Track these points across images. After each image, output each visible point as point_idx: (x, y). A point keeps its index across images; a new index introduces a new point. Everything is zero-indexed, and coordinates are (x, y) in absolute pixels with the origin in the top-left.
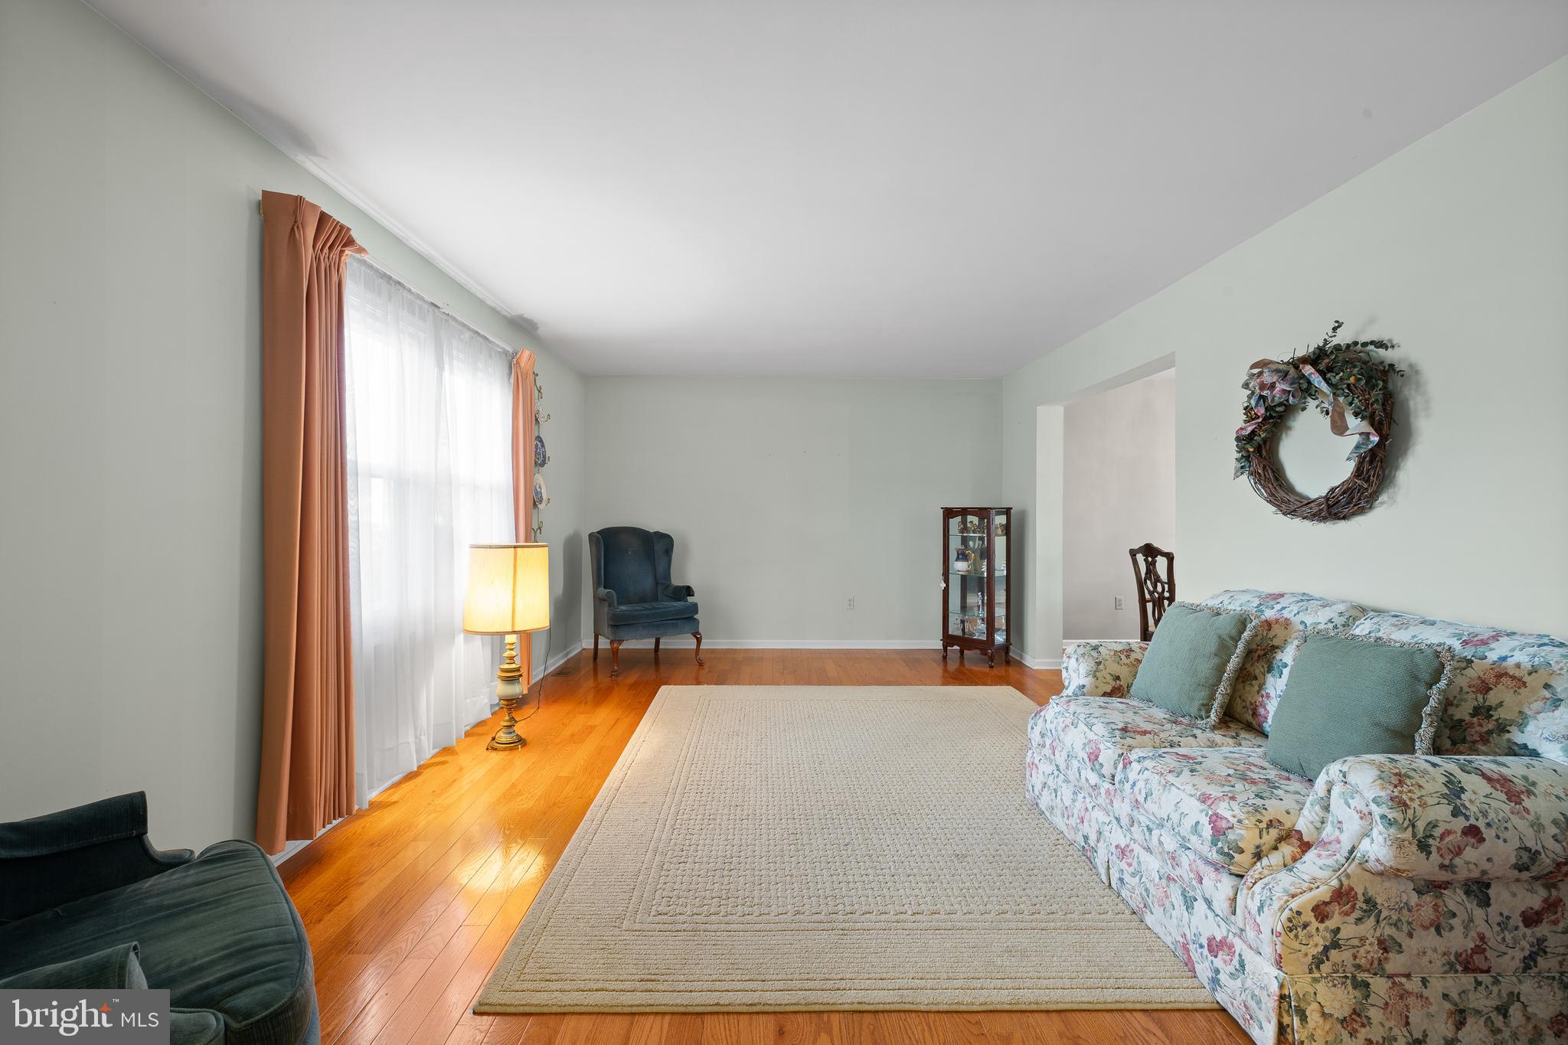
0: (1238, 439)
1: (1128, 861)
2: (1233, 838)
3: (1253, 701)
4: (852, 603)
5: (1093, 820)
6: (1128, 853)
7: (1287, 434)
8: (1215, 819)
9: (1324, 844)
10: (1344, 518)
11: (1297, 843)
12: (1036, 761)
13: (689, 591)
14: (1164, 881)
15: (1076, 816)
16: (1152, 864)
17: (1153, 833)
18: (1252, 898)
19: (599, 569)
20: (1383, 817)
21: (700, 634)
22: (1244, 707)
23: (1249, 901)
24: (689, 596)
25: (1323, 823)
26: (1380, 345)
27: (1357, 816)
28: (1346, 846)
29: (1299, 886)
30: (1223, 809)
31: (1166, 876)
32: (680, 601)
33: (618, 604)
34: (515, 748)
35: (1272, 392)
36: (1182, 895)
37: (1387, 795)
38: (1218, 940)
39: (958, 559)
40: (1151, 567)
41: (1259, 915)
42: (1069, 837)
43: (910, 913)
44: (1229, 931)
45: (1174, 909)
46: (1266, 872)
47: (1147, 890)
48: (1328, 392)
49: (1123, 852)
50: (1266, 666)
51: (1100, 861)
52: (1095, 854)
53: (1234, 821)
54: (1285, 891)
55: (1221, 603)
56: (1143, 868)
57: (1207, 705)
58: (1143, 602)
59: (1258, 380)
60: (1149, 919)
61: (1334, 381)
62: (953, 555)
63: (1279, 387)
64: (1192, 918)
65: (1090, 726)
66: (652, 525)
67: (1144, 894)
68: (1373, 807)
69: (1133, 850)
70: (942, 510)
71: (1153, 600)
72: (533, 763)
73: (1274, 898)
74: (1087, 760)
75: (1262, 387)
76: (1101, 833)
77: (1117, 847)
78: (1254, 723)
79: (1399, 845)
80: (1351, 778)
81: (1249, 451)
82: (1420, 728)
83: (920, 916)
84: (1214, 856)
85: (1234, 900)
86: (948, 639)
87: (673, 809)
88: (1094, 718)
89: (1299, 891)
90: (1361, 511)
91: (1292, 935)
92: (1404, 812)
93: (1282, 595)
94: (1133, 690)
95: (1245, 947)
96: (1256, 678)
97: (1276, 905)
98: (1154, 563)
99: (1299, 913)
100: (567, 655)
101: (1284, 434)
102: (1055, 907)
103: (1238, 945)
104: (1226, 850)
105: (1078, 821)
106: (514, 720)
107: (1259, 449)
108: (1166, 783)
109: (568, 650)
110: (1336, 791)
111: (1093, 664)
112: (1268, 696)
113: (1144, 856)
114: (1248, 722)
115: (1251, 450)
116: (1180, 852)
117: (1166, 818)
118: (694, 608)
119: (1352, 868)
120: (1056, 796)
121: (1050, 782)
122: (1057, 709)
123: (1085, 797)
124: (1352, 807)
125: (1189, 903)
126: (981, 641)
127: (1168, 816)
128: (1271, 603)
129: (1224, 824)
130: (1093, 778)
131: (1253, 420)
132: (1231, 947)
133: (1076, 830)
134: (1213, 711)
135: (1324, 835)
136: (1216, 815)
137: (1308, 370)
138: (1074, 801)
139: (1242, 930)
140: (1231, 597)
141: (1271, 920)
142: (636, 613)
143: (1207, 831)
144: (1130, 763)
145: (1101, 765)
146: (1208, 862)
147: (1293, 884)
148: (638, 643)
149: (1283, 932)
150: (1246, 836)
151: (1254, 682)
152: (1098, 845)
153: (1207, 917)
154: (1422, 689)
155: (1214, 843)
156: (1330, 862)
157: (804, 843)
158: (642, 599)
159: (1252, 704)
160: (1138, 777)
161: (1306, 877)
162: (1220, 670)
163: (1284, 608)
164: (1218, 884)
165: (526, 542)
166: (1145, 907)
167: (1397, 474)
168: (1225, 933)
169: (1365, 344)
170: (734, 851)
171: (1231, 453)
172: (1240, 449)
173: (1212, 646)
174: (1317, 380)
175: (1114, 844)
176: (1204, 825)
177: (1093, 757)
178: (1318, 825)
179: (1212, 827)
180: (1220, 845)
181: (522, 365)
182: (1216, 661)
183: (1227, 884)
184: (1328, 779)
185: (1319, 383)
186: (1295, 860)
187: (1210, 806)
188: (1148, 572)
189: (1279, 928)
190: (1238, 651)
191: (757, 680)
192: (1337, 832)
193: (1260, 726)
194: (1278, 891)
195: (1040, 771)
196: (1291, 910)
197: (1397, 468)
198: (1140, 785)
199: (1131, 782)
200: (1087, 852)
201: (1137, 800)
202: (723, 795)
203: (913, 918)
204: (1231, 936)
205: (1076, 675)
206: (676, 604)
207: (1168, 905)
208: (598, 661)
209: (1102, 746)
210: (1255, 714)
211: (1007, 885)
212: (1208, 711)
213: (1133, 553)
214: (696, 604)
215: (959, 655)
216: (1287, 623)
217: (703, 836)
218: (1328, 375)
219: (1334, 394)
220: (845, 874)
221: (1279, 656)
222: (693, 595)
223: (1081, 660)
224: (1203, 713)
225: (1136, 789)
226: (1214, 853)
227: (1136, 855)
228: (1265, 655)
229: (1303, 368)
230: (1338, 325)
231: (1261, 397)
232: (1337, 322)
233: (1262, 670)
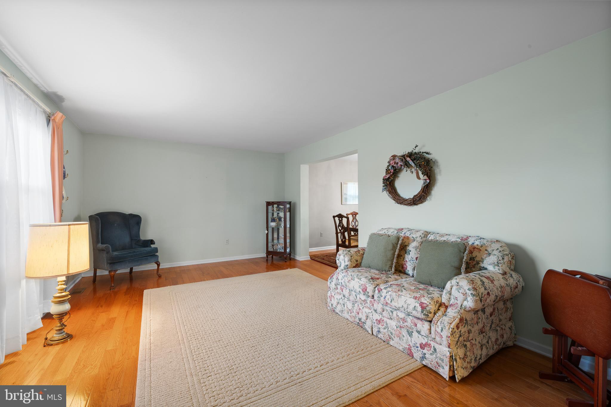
0: (383, 179)
1: (382, 324)
2: (428, 309)
3: (402, 263)
4: (228, 241)
5: (364, 312)
6: (381, 322)
7: (397, 179)
8: (421, 304)
9: (451, 305)
10: (416, 205)
11: (444, 307)
12: (333, 295)
13: (152, 242)
14: (399, 329)
15: (355, 312)
16: (393, 324)
17: (394, 313)
18: (438, 327)
19: (98, 234)
20: (471, 294)
21: (159, 262)
22: (399, 266)
23: (437, 329)
24: (152, 244)
25: (449, 299)
26: (427, 153)
27: (462, 295)
28: (460, 305)
29: (451, 320)
30: (423, 300)
31: (399, 326)
32: (147, 247)
33: (112, 251)
34: (66, 341)
35: (397, 165)
36: (407, 331)
37: (472, 287)
38: (424, 344)
39: (272, 221)
40: (341, 222)
41: (442, 332)
42: (351, 320)
43: (319, 366)
44: (428, 340)
45: (404, 337)
46: (439, 318)
47: (391, 333)
48: (414, 166)
49: (379, 322)
50: (404, 252)
51: (368, 326)
52: (365, 324)
53: (428, 303)
54: (448, 323)
55: (385, 232)
56: (389, 325)
57: (391, 266)
58: (337, 233)
59: (394, 161)
60: (391, 343)
61: (416, 163)
62: (270, 220)
63: (400, 163)
64: (412, 339)
65: (360, 279)
66: (128, 210)
67: (390, 334)
68: (468, 292)
69: (384, 320)
70: (266, 203)
71: (341, 232)
72: (85, 347)
73: (445, 326)
74: (362, 292)
75: (395, 163)
76: (368, 316)
77: (376, 320)
78: (402, 270)
79: (476, 301)
80: (460, 284)
81: (387, 183)
82: (462, 266)
83: (323, 366)
84: (423, 317)
85: (430, 329)
86: (268, 253)
87: (188, 351)
88: (360, 276)
89: (451, 322)
90: (422, 203)
91: (452, 336)
92: (476, 291)
93: (403, 229)
94: (362, 264)
95: (435, 344)
96: (402, 256)
97: (447, 328)
98: (342, 220)
99: (453, 329)
100: (74, 282)
101: (396, 179)
102: (362, 347)
103: (432, 344)
104: (426, 314)
105: (356, 314)
106: (64, 325)
107: (390, 183)
108: (399, 295)
109: (75, 279)
110: (454, 288)
111: (350, 257)
112: (406, 261)
113: (389, 321)
114: (400, 270)
115: (388, 183)
116: (406, 317)
117: (401, 307)
118: (156, 250)
119: (462, 311)
120: (344, 306)
121: (341, 301)
122: (343, 275)
123: (358, 305)
124: (460, 292)
125: (410, 334)
126: (282, 252)
127: (402, 306)
128: (401, 232)
129: (425, 305)
130: (363, 298)
131: (390, 173)
132: (430, 345)
133: (355, 317)
134: (393, 268)
135: (451, 302)
136: (422, 303)
137: (408, 159)
138: (353, 307)
139: (434, 338)
140: (387, 230)
141: (446, 333)
142: (125, 255)
143: (419, 309)
144: (382, 290)
145: (368, 292)
146: (418, 318)
147: (449, 320)
148: (123, 270)
149: (450, 336)
150: (432, 308)
151: (401, 257)
152: (367, 321)
153: (418, 337)
154: (462, 254)
155: (422, 312)
156: (456, 310)
157: (261, 350)
158: (124, 248)
159: (401, 264)
160: (386, 295)
161: (452, 317)
162: (394, 254)
163: (405, 233)
164: (424, 325)
165: (61, 221)
166: (390, 338)
167: (432, 191)
168: (427, 341)
169: (423, 153)
170: (231, 363)
171: (381, 184)
172: (384, 183)
173: (390, 247)
174: (411, 162)
175: (375, 320)
176: (417, 307)
177: (364, 290)
178: (448, 300)
179: (421, 307)
180: (424, 312)
181: (57, 121)
182: (392, 252)
183: (426, 325)
184: (451, 285)
185: (412, 163)
186: (445, 312)
187: (418, 300)
188: (340, 223)
189: (449, 335)
190: (398, 248)
191: (193, 280)
192: (456, 301)
193: (405, 271)
194: (446, 323)
195: (336, 298)
196: (452, 328)
197: (432, 190)
198: (388, 297)
199: (383, 297)
200: (361, 325)
201: (387, 303)
202: (210, 337)
203: (321, 368)
204: (429, 341)
205: (344, 261)
206: (146, 249)
207: (401, 336)
208: (96, 283)
209: (367, 286)
210: (403, 267)
211: (343, 344)
212: (392, 268)
213: (334, 217)
214: (157, 248)
215: (271, 258)
216: (408, 238)
217: (211, 360)
218: (414, 161)
219: (416, 167)
220: (285, 358)
221: (408, 248)
222: (154, 244)
223: (346, 256)
224: (390, 269)
225: (386, 299)
226: (422, 315)
227: (385, 321)
228: (403, 248)
229: (407, 158)
230: (417, 146)
231: (393, 166)
232: (416, 145)
233: (403, 253)
